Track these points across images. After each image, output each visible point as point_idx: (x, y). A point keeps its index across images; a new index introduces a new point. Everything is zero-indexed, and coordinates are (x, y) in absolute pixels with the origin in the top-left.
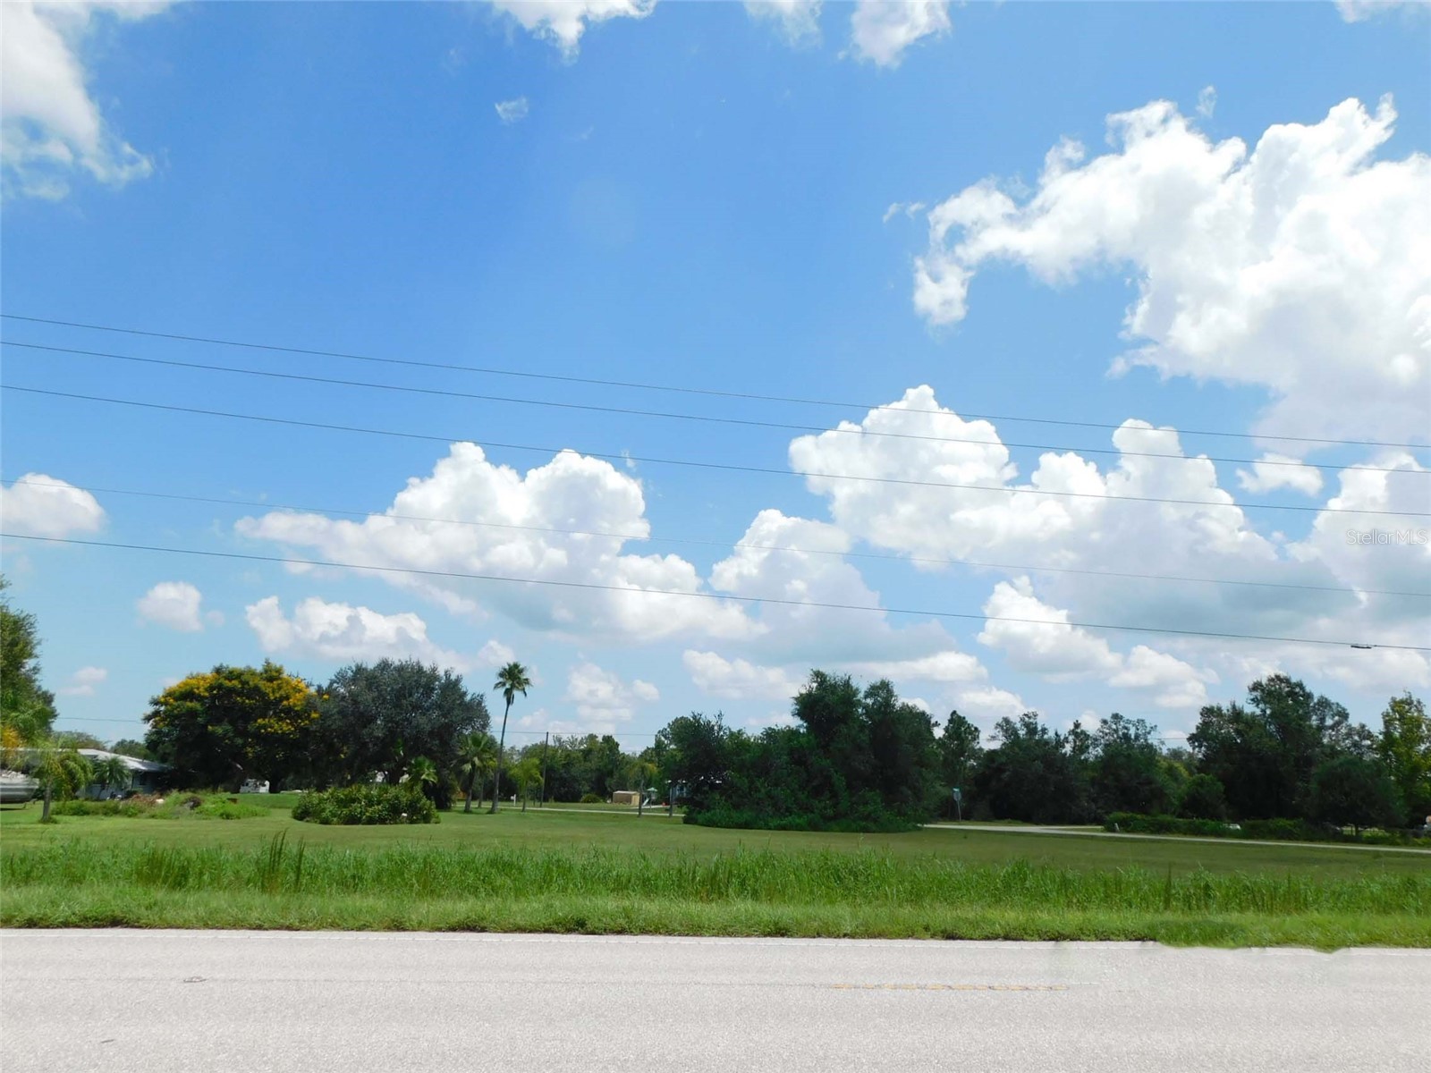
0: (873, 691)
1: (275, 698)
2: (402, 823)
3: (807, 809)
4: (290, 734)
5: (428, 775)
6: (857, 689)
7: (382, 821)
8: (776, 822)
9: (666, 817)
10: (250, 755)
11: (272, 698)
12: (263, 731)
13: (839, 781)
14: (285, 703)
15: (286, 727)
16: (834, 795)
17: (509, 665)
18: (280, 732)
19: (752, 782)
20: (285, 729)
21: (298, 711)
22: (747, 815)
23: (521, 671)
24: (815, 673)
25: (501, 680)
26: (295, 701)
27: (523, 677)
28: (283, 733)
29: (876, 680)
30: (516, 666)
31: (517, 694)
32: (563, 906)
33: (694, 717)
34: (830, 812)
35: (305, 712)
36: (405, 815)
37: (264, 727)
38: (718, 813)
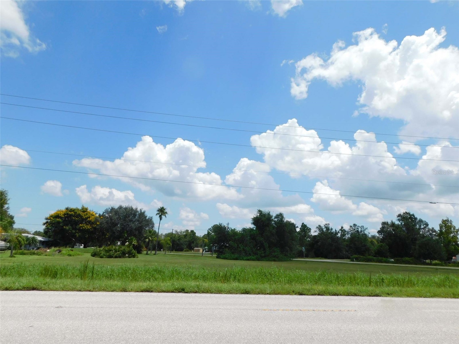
0: (277, 216)
2: (126, 258)
3: (256, 254)
4: (90, 229)
5: (134, 242)
6: (272, 216)
7: (120, 257)
8: (246, 258)
9: (211, 256)
10: (77, 236)
11: (84, 218)
12: (81, 228)
13: (266, 245)
14: (89, 219)
15: (89, 227)
16: (264, 249)
17: (161, 207)
18: (87, 228)
19: (238, 245)
20: (88, 227)
21: (92, 222)
22: (236, 256)
23: (164, 209)
24: (258, 210)
25: (158, 212)
26: (92, 219)
27: (165, 211)
28: (88, 229)
29: (278, 213)
30: (163, 208)
31: (163, 217)
32: (177, 284)
33: (220, 224)
34: (263, 255)
35: (95, 222)
36: (127, 255)
37: (82, 227)
38: (227, 255)
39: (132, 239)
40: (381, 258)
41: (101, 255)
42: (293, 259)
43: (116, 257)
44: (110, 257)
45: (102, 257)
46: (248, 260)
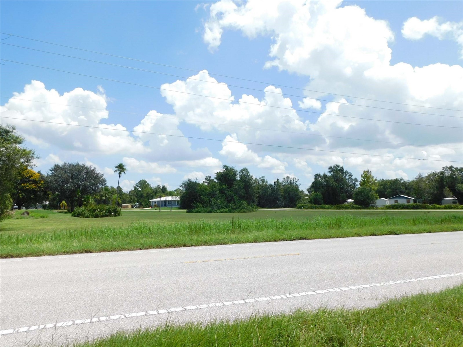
0: (242, 171)
1: (28, 176)
2: (113, 216)
3: (227, 207)
4: (35, 189)
5: (92, 201)
6: (236, 171)
7: (107, 216)
8: (218, 211)
10: (21, 196)
11: (27, 176)
12: (25, 188)
13: (236, 198)
14: (32, 178)
15: (33, 186)
16: (235, 202)
17: (119, 164)
18: (31, 188)
19: (209, 200)
20: (33, 187)
21: (37, 181)
22: (209, 209)
23: (123, 166)
24: (224, 166)
25: (117, 169)
26: (36, 177)
27: (124, 168)
28: (33, 189)
29: (242, 168)
30: (122, 164)
31: (122, 173)
33: (189, 180)
34: (235, 207)
35: (39, 181)
36: (112, 214)
37: (25, 186)
38: (199, 209)
39: (88, 198)
40: (324, 205)
41: (86, 215)
42: (258, 210)
43: (103, 216)
44: (97, 216)
45: (87, 217)
46: (222, 212)
